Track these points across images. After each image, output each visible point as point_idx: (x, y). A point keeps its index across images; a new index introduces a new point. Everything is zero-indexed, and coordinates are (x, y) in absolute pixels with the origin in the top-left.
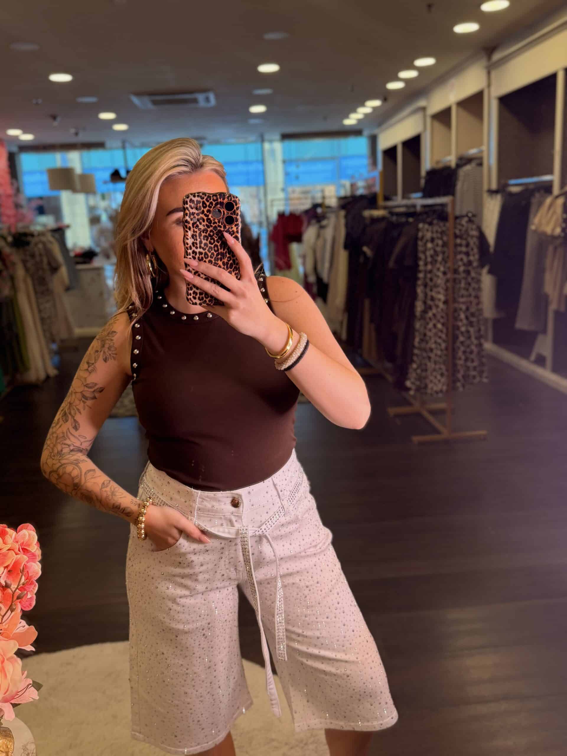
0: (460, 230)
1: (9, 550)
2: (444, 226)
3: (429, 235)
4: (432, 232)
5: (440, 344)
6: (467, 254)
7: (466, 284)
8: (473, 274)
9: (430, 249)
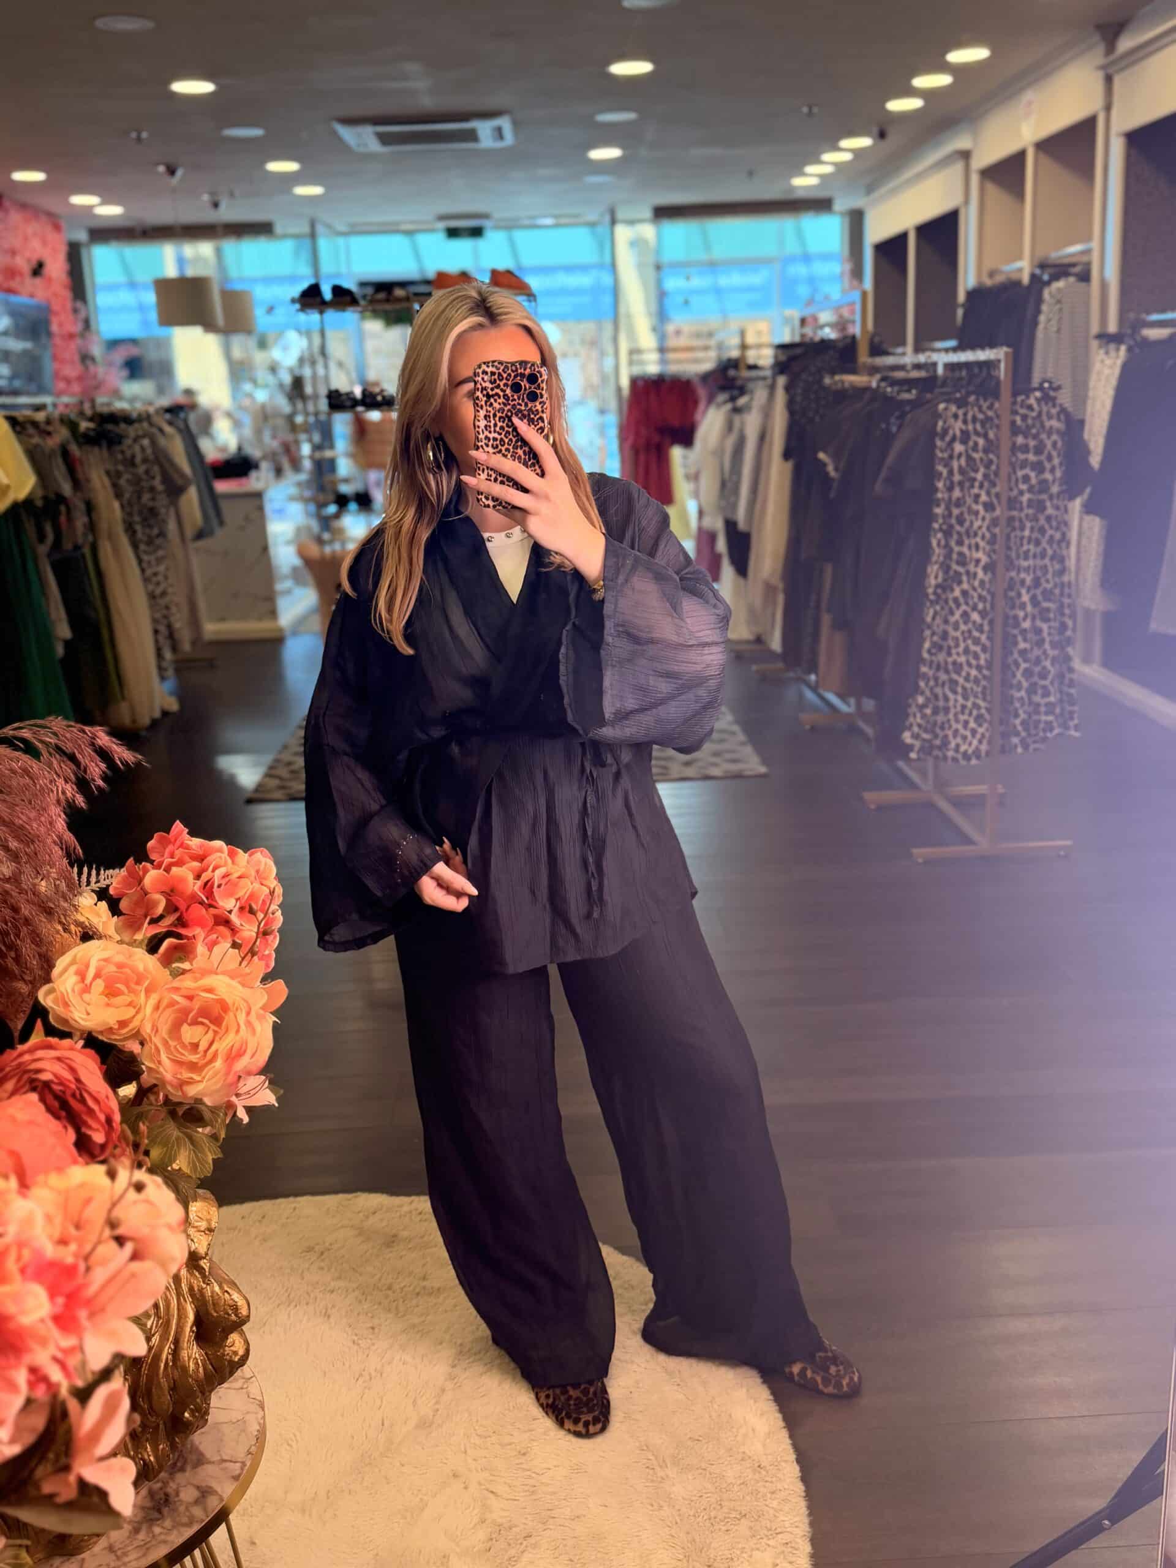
0: (1024, 418)
1: (240, 877)
2: (990, 407)
3: (958, 426)
4: (965, 422)
5: (976, 657)
6: (1039, 467)
7: (1032, 529)
8: (1050, 511)
9: (960, 455)
